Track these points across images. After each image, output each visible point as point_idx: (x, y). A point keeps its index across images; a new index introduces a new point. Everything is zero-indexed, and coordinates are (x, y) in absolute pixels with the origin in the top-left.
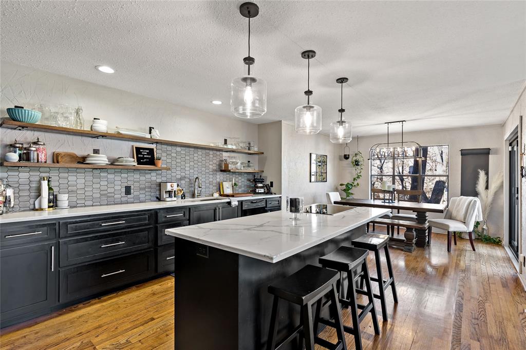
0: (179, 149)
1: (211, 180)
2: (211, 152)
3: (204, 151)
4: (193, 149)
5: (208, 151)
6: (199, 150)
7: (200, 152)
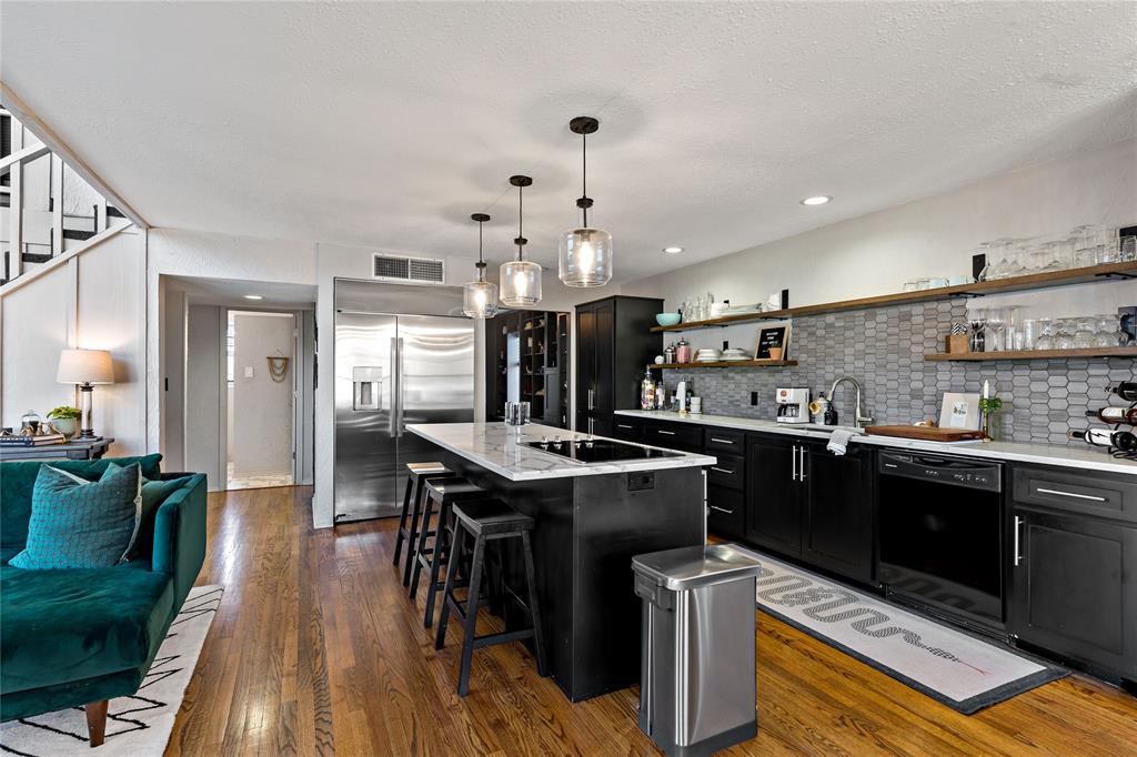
0: (830, 318)
1: (916, 385)
2: (917, 309)
3: (894, 311)
4: (862, 313)
5: (905, 309)
6: (879, 311)
7: (882, 315)
